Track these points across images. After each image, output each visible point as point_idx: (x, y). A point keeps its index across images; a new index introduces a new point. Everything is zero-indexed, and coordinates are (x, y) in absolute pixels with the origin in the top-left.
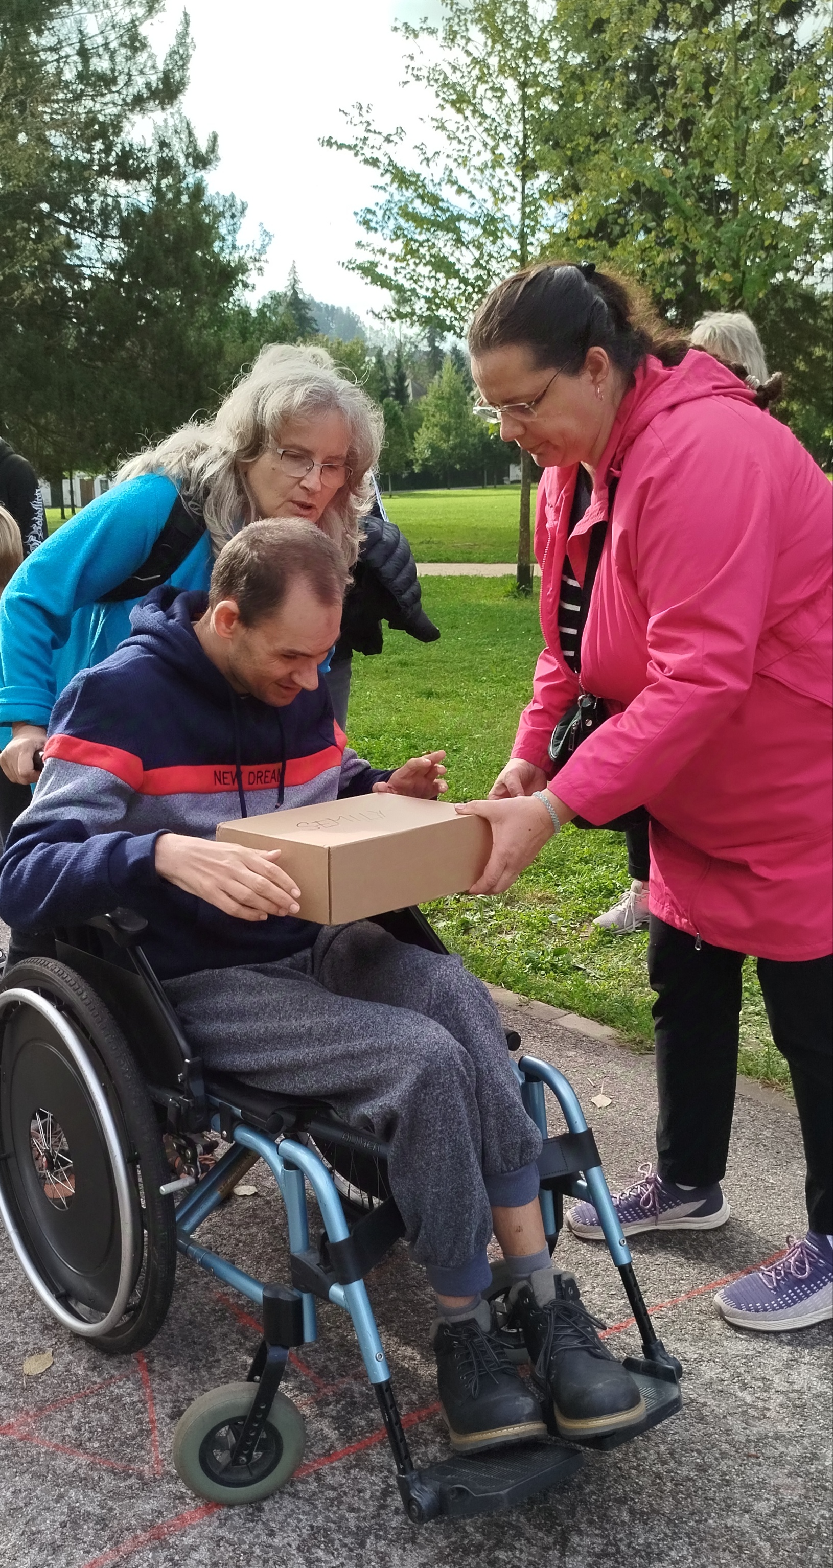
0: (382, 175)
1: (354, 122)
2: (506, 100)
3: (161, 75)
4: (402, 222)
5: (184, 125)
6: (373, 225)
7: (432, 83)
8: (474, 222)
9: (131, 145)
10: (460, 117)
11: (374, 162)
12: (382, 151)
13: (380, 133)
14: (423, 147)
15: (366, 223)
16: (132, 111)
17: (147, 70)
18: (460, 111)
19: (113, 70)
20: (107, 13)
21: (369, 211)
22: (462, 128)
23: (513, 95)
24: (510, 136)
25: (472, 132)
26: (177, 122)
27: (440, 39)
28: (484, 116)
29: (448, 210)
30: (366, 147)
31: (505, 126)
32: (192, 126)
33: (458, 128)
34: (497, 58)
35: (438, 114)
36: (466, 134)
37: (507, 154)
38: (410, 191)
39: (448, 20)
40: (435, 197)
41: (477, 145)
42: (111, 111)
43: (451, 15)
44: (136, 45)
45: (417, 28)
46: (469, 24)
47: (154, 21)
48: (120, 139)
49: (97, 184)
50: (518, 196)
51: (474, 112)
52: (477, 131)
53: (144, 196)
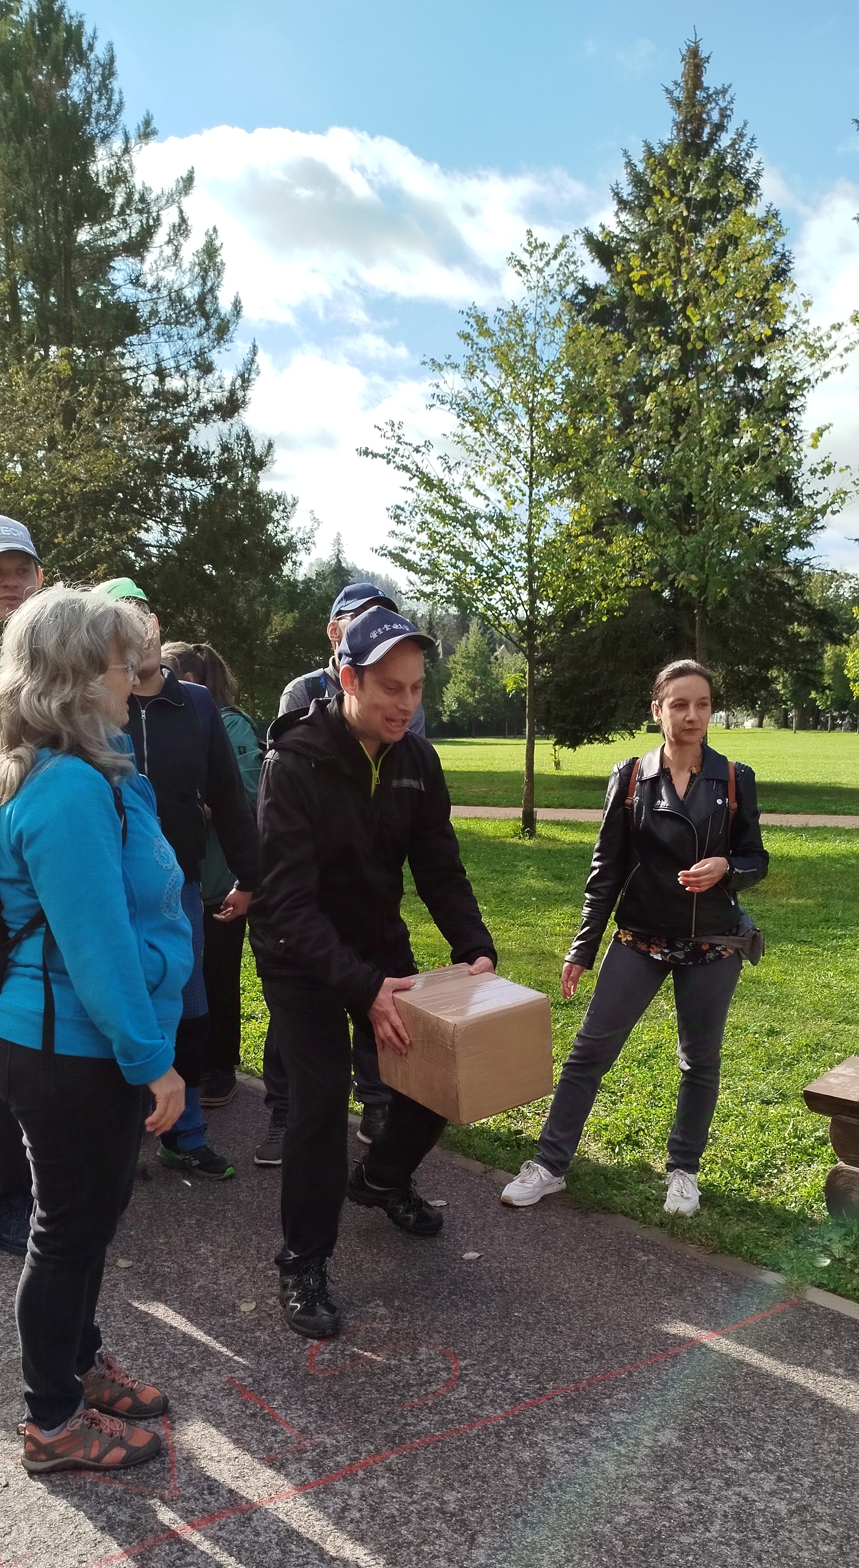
0: (411, 479)
1: (387, 435)
2: (517, 422)
3: (226, 394)
4: (428, 517)
5: (244, 432)
6: (402, 519)
7: (454, 406)
8: (490, 519)
9: (197, 448)
10: (477, 434)
11: (405, 468)
12: (410, 460)
13: (409, 445)
14: (446, 457)
15: (397, 517)
16: (198, 421)
17: (214, 389)
18: (476, 429)
19: (186, 389)
20: (180, 342)
21: (398, 507)
22: (479, 443)
23: (523, 418)
24: (520, 452)
25: (487, 447)
26: (241, 433)
27: (462, 372)
28: (497, 434)
29: (466, 509)
30: (397, 457)
31: (516, 442)
32: (250, 434)
33: (476, 443)
34: (509, 389)
35: (459, 431)
36: (483, 448)
37: (517, 465)
38: (434, 493)
39: (469, 357)
40: (455, 498)
41: (492, 457)
42: (179, 420)
43: (471, 353)
44: (206, 368)
45: (442, 363)
46: (486, 361)
47: (222, 350)
48: (187, 443)
49: (167, 479)
50: (526, 499)
51: (489, 431)
52: (492, 446)
53: (205, 490)
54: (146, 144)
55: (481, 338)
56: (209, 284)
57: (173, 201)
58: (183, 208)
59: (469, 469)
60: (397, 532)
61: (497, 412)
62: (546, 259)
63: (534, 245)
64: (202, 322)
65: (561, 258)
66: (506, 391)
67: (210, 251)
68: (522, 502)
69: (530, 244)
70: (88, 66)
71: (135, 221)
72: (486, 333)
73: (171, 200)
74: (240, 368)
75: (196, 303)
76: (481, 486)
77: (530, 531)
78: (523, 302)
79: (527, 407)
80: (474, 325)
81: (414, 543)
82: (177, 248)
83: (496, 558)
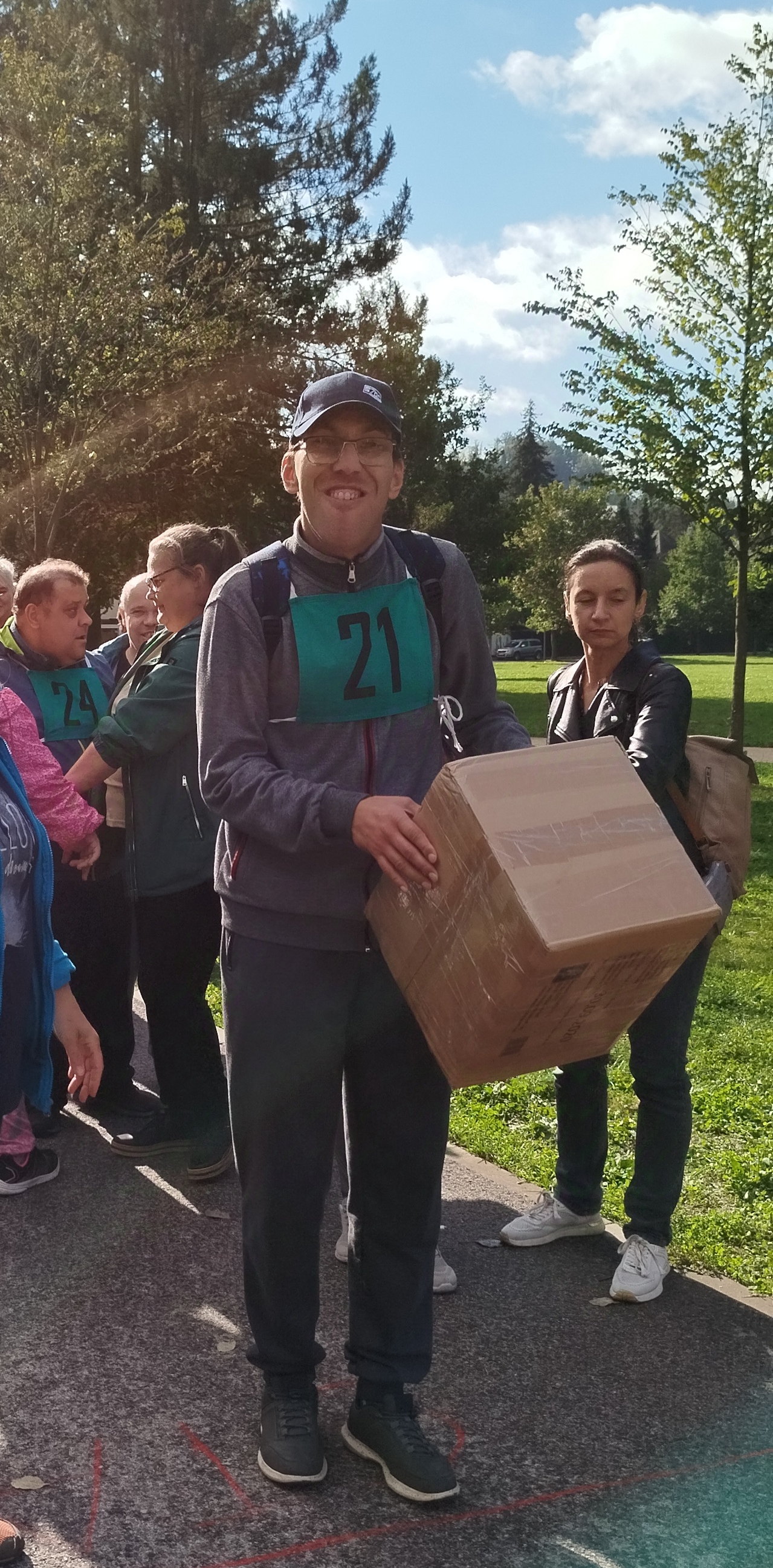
0: (591, 337)
1: (563, 285)
2: (732, 261)
3: (372, 244)
4: (614, 382)
5: (393, 289)
6: (580, 386)
7: (650, 246)
8: (693, 383)
9: (334, 309)
10: (679, 279)
11: (585, 324)
12: (591, 314)
14: (636, 310)
15: (574, 386)
16: (339, 277)
17: (358, 240)
18: (678, 273)
19: (323, 239)
20: (322, 187)
21: (575, 373)
22: (680, 290)
23: (740, 256)
24: (735, 298)
25: (692, 294)
26: (385, 287)
27: (662, 205)
28: (706, 278)
29: (662, 372)
30: (574, 311)
31: (730, 287)
32: (401, 291)
33: (677, 290)
34: (723, 222)
35: (656, 276)
36: (686, 296)
37: (731, 315)
38: (621, 353)
39: (669, 186)
40: (648, 360)
41: (697, 307)
42: (318, 277)
43: (673, 182)
44: (350, 216)
45: (635, 195)
46: (693, 189)
47: (369, 194)
48: (323, 305)
49: (297, 347)
50: (742, 357)
51: (696, 274)
52: (697, 291)
53: (343, 359)
55: (687, 160)
56: (359, 119)
58: (332, 37)
59: (667, 321)
60: (574, 403)
61: (707, 250)
63: (763, 42)
64: (349, 164)
66: (717, 225)
67: (365, 82)
68: (736, 361)
69: (757, 41)
71: (277, 54)
72: (696, 154)
73: (322, 26)
74: (389, 214)
75: (343, 141)
76: (683, 340)
77: (746, 395)
78: (745, 114)
79: (745, 243)
80: (680, 145)
81: (595, 416)
82: (322, 82)
83: (700, 430)
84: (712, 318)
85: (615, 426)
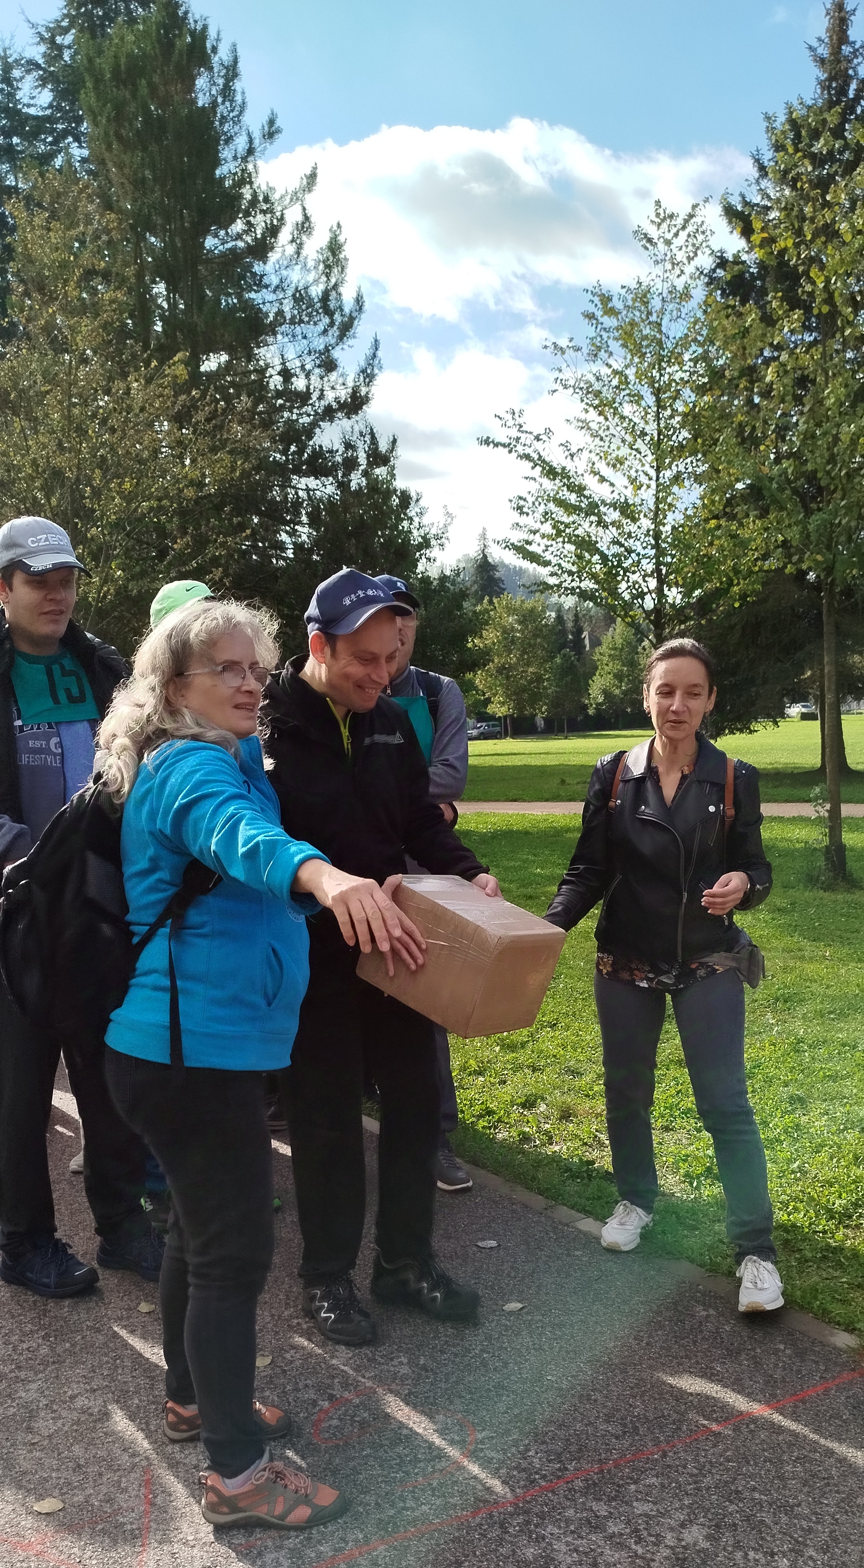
0: (533, 468)
1: (508, 424)
2: (643, 403)
3: (350, 390)
4: (552, 506)
5: (369, 430)
6: (525, 509)
7: (578, 390)
8: (614, 506)
9: (321, 447)
10: (601, 419)
11: (527, 457)
12: (532, 448)
13: (531, 433)
14: (568, 444)
15: (519, 508)
16: (323, 420)
17: (338, 387)
18: (601, 414)
19: (308, 387)
20: (305, 341)
21: (521, 498)
22: (603, 428)
23: (650, 400)
24: (646, 434)
25: (612, 431)
26: (362, 427)
27: (586, 355)
28: (623, 418)
29: (591, 497)
30: (519, 446)
31: (643, 425)
32: (375, 431)
33: (600, 428)
34: (635, 370)
35: (583, 416)
36: (607, 433)
37: (643, 448)
38: (557, 481)
39: (592, 339)
40: (580, 486)
41: (616, 442)
42: (305, 420)
43: (594, 335)
44: (329, 365)
45: (564, 346)
46: (610, 342)
47: (345, 347)
48: (311, 443)
49: (291, 480)
50: (653, 484)
51: (615, 414)
52: (617, 430)
53: (330, 489)
54: (271, 143)
55: (606, 317)
56: (333, 281)
57: (297, 199)
58: (306, 206)
59: (593, 454)
60: (521, 524)
61: (623, 393)
62: (674, 230)
63: (662, 215)
64: (327, 320)
65: (690, 228)
66: (631, 373)
67: (334, 247)
68: (648, 486)
69: (658, 215)
70: (211, 69)
71: (260, 221)
72: (611, 312)
73: (296, 197)
74: (363, 364)
75: (320, 301)
76: (606, 471)
77: (657, 516)
78: (650, 278)
79: (654, 387)
80: (599, 304)
81: (538, 535)
82: (300, 247)
83: (622, 545)
84: (629, 451)
85: (554, 543)
